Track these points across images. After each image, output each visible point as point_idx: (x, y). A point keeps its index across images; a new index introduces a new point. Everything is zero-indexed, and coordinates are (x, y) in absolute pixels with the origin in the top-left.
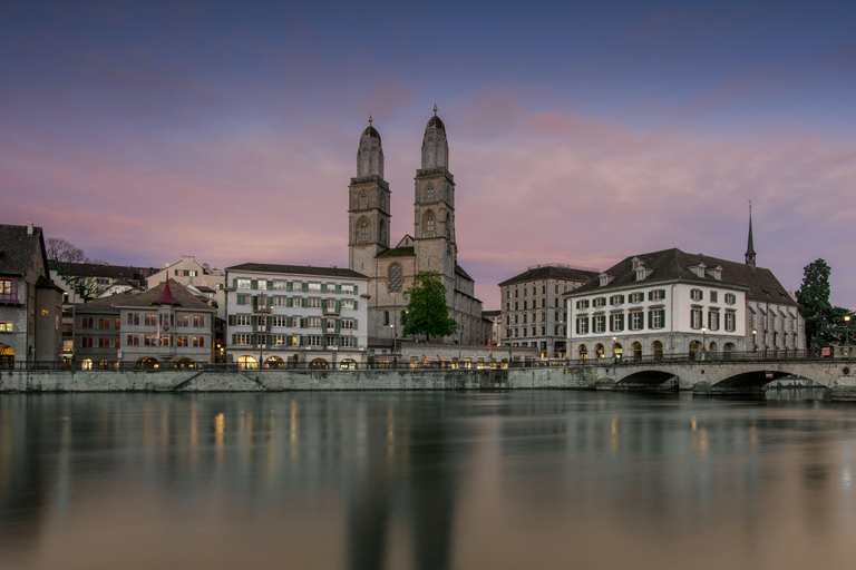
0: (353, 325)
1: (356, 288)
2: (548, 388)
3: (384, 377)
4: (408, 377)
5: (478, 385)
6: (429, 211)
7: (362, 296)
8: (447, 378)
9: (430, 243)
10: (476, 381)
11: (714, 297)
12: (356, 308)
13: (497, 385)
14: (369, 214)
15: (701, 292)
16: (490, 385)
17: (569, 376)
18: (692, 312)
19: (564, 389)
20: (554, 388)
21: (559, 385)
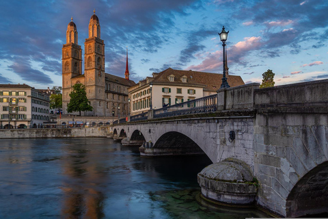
0: (25, 109)
1: (25, 93)
2: (93, 137)
3: (3, 133)
4: (16, 132)
5: (54, 136)
6: (90, 57)
7: (28, 96)
8: (37, 133)
9: (90, 71)
10: (53, 134)
11: (179, 91)
12: (25, 102)
13: (65, 136)
14: (69, 60)
15: (170, 89)
16: (61, 135)
17: (101, 131)
18: (163, 99)
19: (99, 137)
20: (95, 137)
21: (97, 135)
